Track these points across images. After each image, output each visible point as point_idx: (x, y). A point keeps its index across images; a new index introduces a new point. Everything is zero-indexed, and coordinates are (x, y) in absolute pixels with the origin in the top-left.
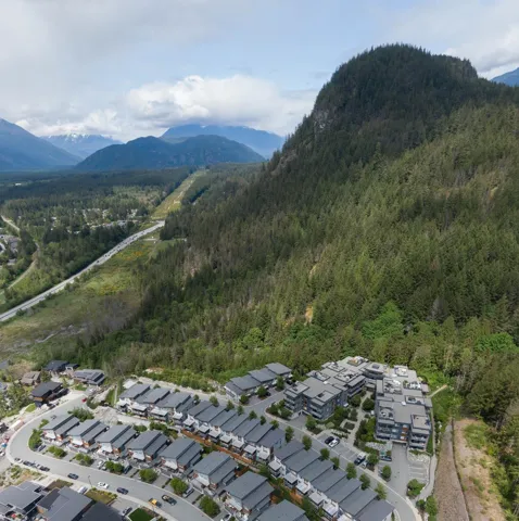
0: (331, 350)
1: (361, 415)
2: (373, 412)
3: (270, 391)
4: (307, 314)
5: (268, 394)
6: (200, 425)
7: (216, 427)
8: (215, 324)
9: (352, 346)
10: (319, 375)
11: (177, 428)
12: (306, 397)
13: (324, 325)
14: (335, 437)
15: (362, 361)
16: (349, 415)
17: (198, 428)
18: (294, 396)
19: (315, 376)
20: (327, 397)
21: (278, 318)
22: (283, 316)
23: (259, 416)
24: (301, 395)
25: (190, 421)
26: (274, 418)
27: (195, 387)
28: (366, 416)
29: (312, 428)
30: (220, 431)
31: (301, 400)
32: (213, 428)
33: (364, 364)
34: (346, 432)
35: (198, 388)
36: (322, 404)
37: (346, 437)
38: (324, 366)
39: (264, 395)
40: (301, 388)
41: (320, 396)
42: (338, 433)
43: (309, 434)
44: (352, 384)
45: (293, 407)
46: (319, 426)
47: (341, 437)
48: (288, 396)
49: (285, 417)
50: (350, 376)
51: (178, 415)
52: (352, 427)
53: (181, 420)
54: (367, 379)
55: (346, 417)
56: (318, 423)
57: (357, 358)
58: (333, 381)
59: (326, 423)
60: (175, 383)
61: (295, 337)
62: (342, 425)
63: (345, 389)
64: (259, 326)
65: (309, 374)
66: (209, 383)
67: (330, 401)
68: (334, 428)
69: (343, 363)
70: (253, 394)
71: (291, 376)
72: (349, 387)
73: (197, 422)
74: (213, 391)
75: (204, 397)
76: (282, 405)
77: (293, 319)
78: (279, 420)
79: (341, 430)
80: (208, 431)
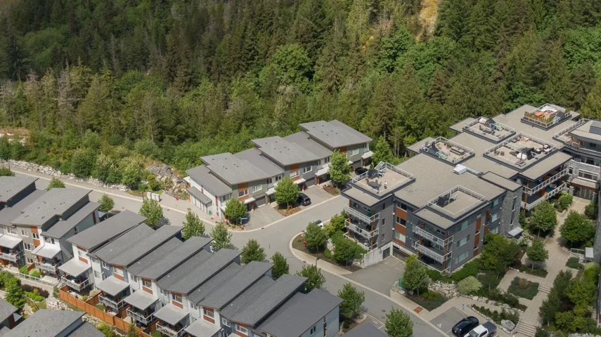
0: (480, 94)
1: (557, 258)
2: (590, 252)
3: (309, 192)
4: (423, 15)
5: (301, 201)
6: (106, 275)
7: (146, 281)
8: (194, 39)
9: (538, 82)
10: (443, 149)
11: (48, 283)
12: (405, 206)
13: (467, 38)
14: (483, 319)
15: (563, 118)
16: (524, 259)
17: (98, 283)
18: (370, 201)
19: (432, 152)
20: (462, 205)
21: (350, 24)
22: (364, 18)
23: (269, 255)
24: (390, 200)
25: (77, 264)
26: (312, 261)
27: (108, 177)
28: (572, 263)
29: (417, 292)
30: (155, 294)
31: (390, 212)
32: (137, 286)
33: (568, 124)
34: (514, 304)
35: (117, 180)
36: (445, 224)
37: (515, 320)
38: (458, 126)
39: (292, 201)
40: (390, 179)
41: (443, 201)
42: (492, 306)
43: (409, 307)
44: (533, 174)
45: (366, 234)
46: (437, 287)
47: (498, 317)
48: (354, 204)
49: (345, 260)
50: (530, 153)
51: (51, 248)
52: (532, 290)
53: (57, 261)
54: (574, 164)
55: (516, 264)
56: (436, 277)
57: (549, 109)
58: (479, 164)
59: (457, 278)
60: (57, 166)
61: (391, 70)
62: (504, 286)
63: (514, 186)
64: (302, 40)
65: (415, 147)
66: (148, 168)
67: (471, 216)
68: (480, 293)
69: (510, 122)
70: (261, 199)
71: (369, 154)
72: (525, 181)
73: (97, 266)
74: (156, 188)
75: (127, 201)
76: (339, 226)
77: (385, 25)
78: (325, 267)
79: (498, 298)
80: (126, 292)
